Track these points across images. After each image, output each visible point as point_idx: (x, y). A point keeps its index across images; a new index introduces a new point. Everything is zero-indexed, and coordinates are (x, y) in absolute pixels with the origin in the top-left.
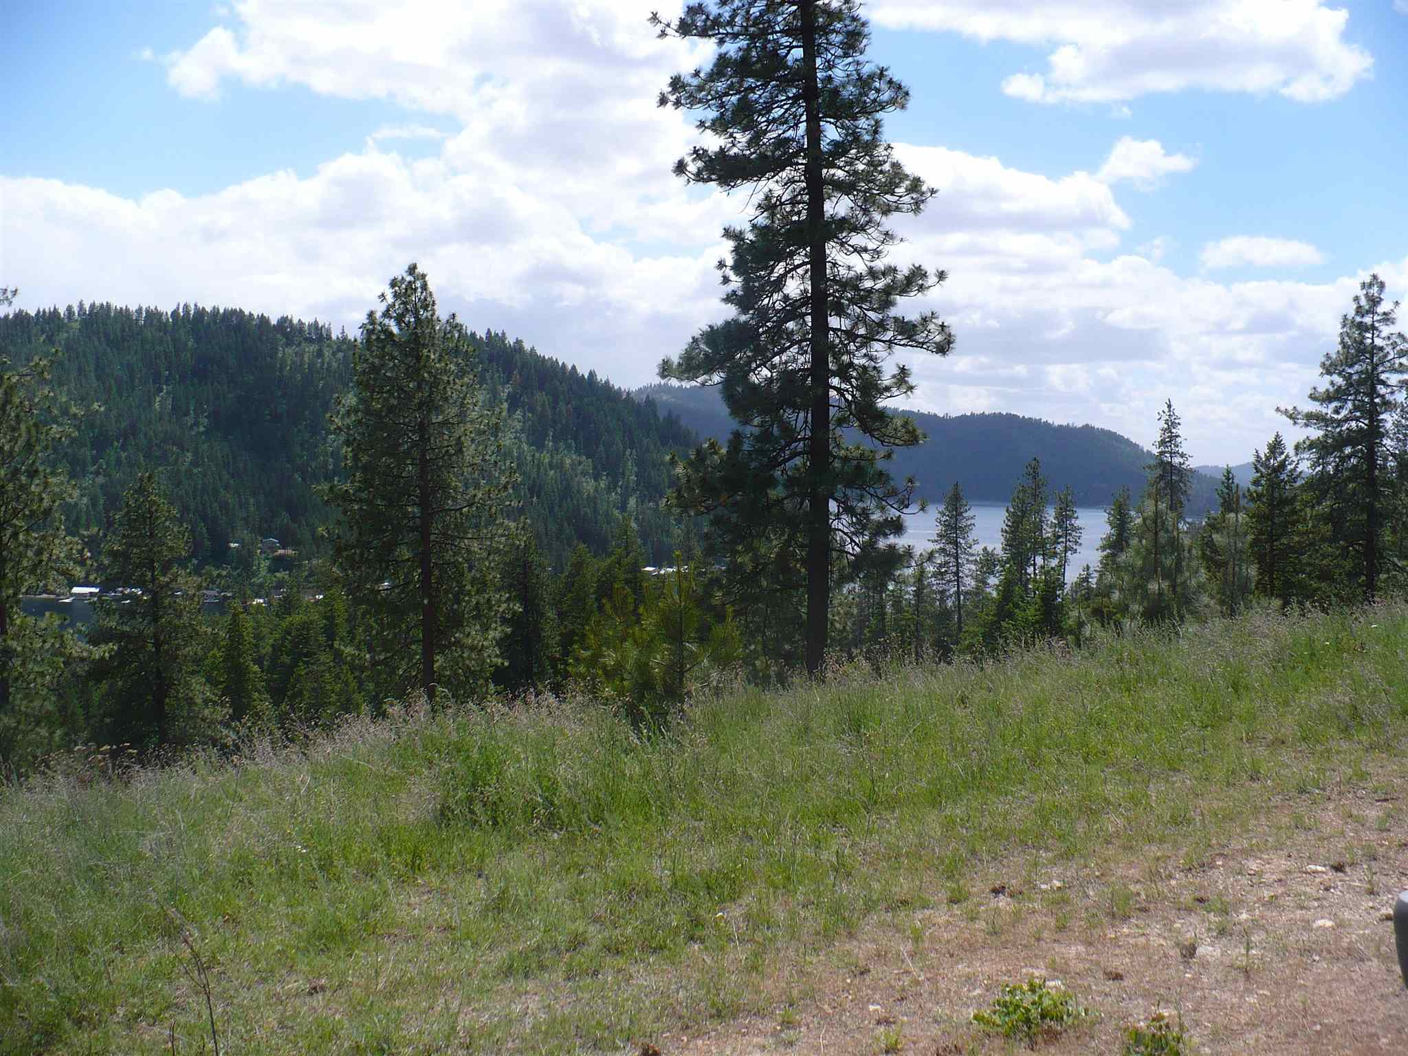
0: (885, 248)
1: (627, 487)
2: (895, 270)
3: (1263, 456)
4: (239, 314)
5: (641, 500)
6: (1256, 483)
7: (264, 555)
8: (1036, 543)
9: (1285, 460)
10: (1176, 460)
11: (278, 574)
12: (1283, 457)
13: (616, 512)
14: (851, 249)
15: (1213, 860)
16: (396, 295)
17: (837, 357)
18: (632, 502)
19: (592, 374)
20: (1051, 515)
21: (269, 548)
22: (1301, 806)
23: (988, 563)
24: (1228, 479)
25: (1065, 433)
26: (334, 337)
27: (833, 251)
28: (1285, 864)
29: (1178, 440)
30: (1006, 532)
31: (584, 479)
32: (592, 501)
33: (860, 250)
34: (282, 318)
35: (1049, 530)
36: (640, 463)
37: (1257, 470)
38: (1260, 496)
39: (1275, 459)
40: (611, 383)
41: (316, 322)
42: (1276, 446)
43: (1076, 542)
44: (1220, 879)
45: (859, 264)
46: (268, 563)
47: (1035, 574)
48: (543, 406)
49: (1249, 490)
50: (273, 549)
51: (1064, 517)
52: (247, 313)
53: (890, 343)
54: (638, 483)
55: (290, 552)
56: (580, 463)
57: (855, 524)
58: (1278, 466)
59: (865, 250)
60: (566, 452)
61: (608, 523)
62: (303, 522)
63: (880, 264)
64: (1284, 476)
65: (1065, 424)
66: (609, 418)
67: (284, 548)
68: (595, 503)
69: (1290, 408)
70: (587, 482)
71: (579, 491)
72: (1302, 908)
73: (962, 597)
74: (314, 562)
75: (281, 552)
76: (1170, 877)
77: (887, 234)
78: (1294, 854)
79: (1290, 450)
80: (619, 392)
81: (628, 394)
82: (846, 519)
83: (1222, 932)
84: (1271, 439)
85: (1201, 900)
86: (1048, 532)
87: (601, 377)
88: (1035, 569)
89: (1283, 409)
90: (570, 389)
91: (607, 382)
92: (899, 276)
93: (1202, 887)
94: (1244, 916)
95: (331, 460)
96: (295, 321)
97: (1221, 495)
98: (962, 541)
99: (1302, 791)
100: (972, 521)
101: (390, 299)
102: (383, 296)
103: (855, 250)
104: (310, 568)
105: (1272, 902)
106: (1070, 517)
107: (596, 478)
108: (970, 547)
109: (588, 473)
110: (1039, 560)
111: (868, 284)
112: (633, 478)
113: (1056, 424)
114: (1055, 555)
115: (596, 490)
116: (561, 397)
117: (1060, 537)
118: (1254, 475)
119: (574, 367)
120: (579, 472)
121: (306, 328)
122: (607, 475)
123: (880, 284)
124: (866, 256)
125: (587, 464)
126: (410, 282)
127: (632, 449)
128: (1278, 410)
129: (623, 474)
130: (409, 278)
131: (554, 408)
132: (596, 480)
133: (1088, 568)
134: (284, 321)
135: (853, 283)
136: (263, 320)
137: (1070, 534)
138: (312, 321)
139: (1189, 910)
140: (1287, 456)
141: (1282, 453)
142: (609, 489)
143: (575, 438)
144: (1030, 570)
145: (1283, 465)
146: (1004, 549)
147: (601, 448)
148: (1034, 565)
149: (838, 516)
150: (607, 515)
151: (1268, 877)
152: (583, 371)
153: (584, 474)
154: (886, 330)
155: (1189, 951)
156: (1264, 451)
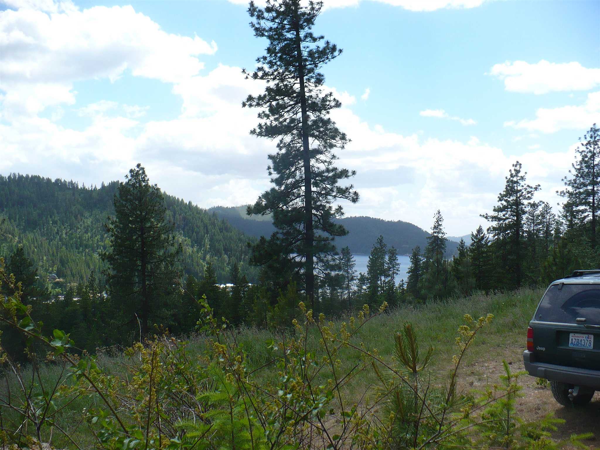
0: (333, 161)
1: (206, 251)
2: (336, 169)
3: (475, 235)
4: (38, 177)
5: (212, 256)
6: (472, 245)
7: (50, 282)
8: (381, 271)
9: (484, 236)
10: (440, 235)
11: (56, 290)
12: (483, 235)
13: (201, 261)
14: (320, 161)
15: (475, 363)
16: (132, 176)
17: (315, 202)
18: (208, 257)
19: (190, 203)
20: (387, 258)
21: (52, 278)
22: (499, 350)
23: (362, 279)
24: (462, 244)
25: (391, 224)
26: (79, 187)
27: (313, 162)
28: (495, 364)
29: (441, 227)
30: (369, 266)
31: (187, 247)
32: (191, 256)
33: (324, 162)
34: (57, 179)
35: (386, 265)
36: (211, 240)
37: (473, 240)
38: (474, 250)
39: (480, 235)
40: (198, 206)
41: (72, 181)
42: (480, 231)
43: (398, 270)
44: (477, 368)
45: (322, 167)
46: (52, 285)
47: (381, 284)
48: (170, 216)
49: (470, 248)
50: (55, 279)
51: (393, 259)
52: (41, 177)
53: (335, 197)
54: (210, 248)
55: (61, 280)
56: (185, 240)
57: (324, 266)
58: (481, 239)
59: (326, 161)
60: (179, 235)
61: (198, 266)
62: (67, 267)
63: (331, 167)
64: (483, 242)
65: (390, 220)
66: (197, 221)
67: (59, 278)
68: (192, 257)
69: (485, 214)
70: (188, 248)
71: (185, 252)
72: (501, 373)
73: (351, 294)
74: (72, 284)
75: (58, 280)
76: (463, 368)
77: (333, 155)
78: (498, 361)
79: (485, 232)
80: (201, 210)
81: (205, 211)
82: (320, 264)
83: (480, 380)
84: (478, 228)
85: (473, 373)
86: (386, 266)
87: (194, 204)
88: (381, 282)
89: (482, 215)
90: (181, 209)
91: (196, 206)
92: (338, 172)
93: (472, 370)
94: (485, 376)
95: (79, 240)
96: (63, 181)
97: (459, 250)
98: (350, 271)
99: (498, 346)
100: (354, 263)
101: (130, 178)
102: (127, 176)
103: (322, 162)
104: (71, 287)
105: (493, 372)
106: (394, 260)
107: (192, 246)
108: (353, 273)
109: (189, 245)
110: (383, 278)
111: (326, 174)
112: (208, 246)
113: (386, 220)
114: (389, 276)
115: (192, 252)
116: (177, 213)
117: (391, 268)
118: (471, 242)
119: (182, 200)
120: (185, 244)
121: (67, 184)
122: (197, 246)
123: (331, 174)
124: (326, 164)
125: (189, 241)
126: (137, 171)
127: (207, 234)
128: (480, 215)
129: (204, 244)
130: (138, 169)
131: (174, 217)
132: (192, 248)
133: (403, 281)
134: (58, 181)
135: (320, 174)
136: (49, 180)
137: (395, 267)
138: (70, 180)
139: (470, 375)
140: (484, 234)
141: (482, 233)
142: (198, 252)
143: (183, 229)
144: (379, 282)
145: (483, 238)
146: (368, 274)
147: (194, 234)
148: (381, 280)
149: (317, 263)
150: (197, 262)
151: (490, 367)
152: (186, 201)
153: (187, 245)
154: (333, 192)
155: (471, 384)
156: (475, 233)
